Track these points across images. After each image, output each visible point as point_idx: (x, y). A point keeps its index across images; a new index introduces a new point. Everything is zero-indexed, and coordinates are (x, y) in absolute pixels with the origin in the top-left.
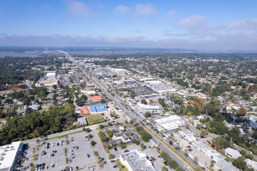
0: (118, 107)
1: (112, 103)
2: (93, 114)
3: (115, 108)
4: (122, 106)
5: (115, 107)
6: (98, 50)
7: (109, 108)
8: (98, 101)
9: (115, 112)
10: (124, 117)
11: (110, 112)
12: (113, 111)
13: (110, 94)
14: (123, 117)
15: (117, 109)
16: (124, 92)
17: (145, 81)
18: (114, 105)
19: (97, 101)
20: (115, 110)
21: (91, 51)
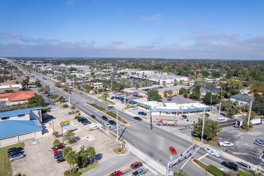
0: (83, 115)
1: (66, 106)
3: (76, 118)
4: (98, 110)
5: (73, 116)
7: (51, 122)
8: (21, 102)
9: (76, 133)
10: (120, 150)
11: (56, 134)
12: (65, 131)
13: (61, 89)
14: (115, 155)
15: (83, 121)
16: (95, 83)
18: (70, 110)
19: (16, 103)
20: (74, 124)
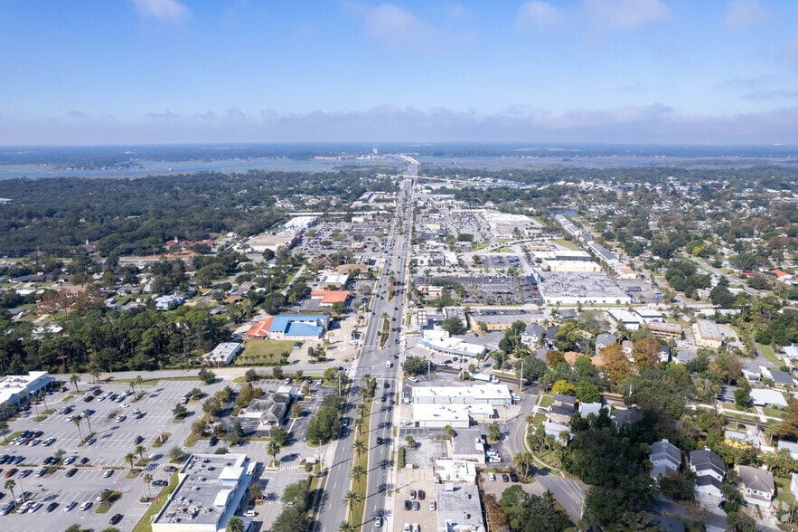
0: (364, 330)
2: (277, 339)
6: (520, 154)
16: (431, 288)
17: (543, 260)
20: (346, 337)
21: (499, 156)
